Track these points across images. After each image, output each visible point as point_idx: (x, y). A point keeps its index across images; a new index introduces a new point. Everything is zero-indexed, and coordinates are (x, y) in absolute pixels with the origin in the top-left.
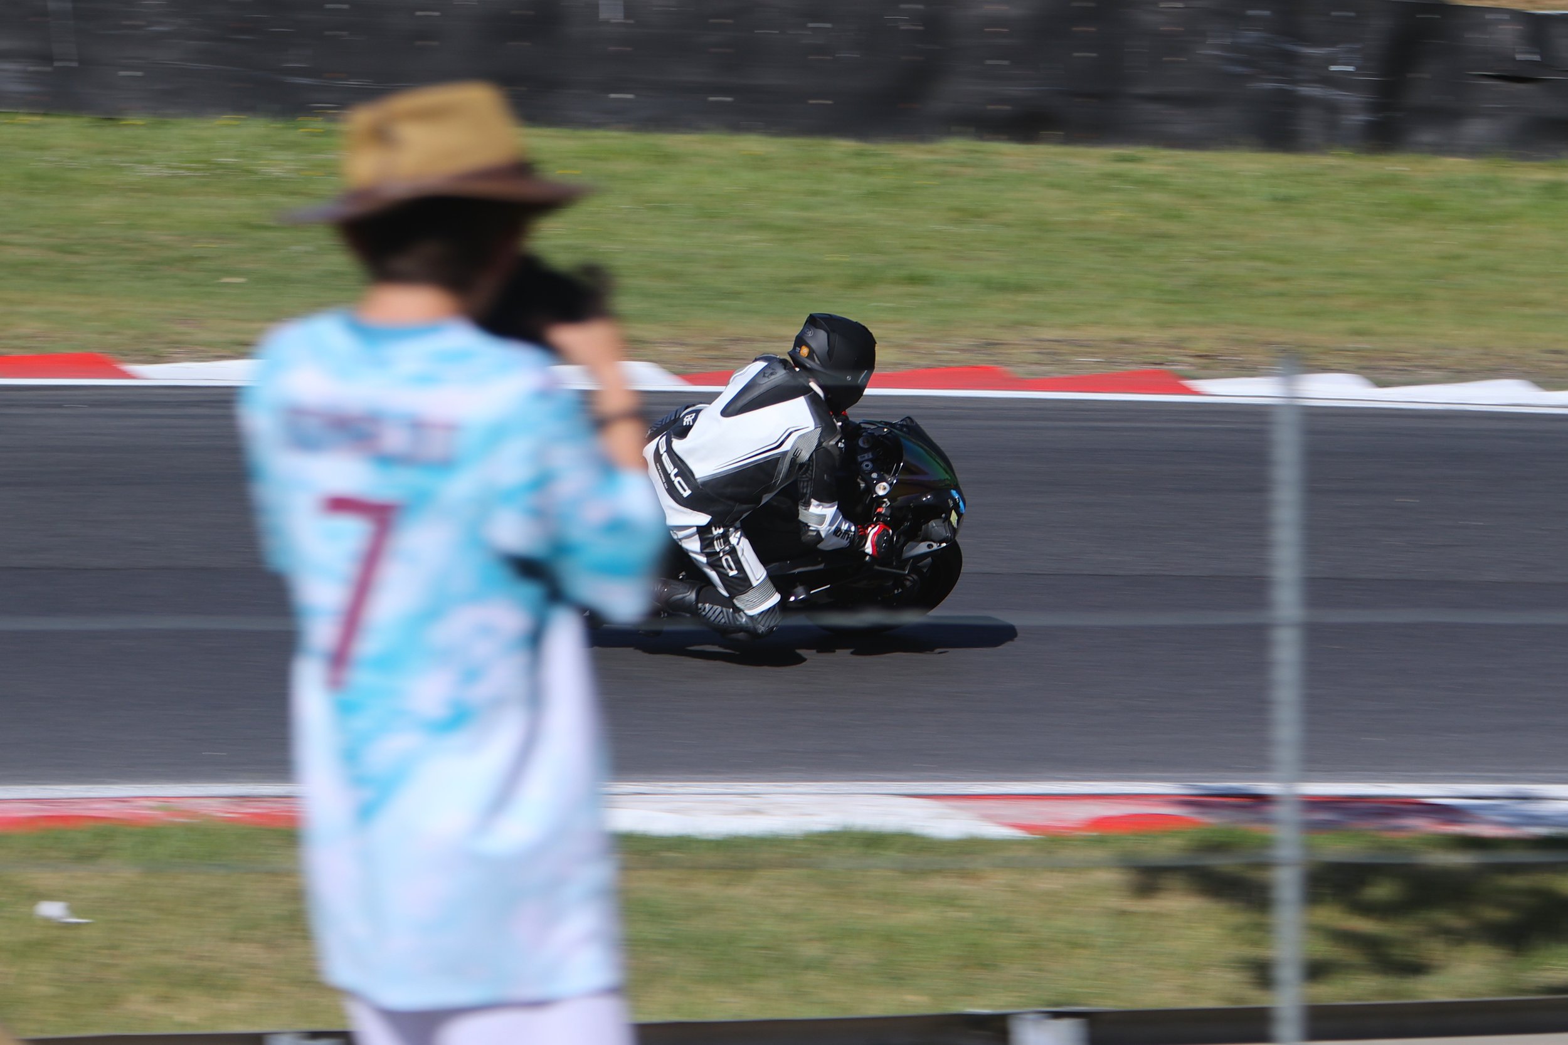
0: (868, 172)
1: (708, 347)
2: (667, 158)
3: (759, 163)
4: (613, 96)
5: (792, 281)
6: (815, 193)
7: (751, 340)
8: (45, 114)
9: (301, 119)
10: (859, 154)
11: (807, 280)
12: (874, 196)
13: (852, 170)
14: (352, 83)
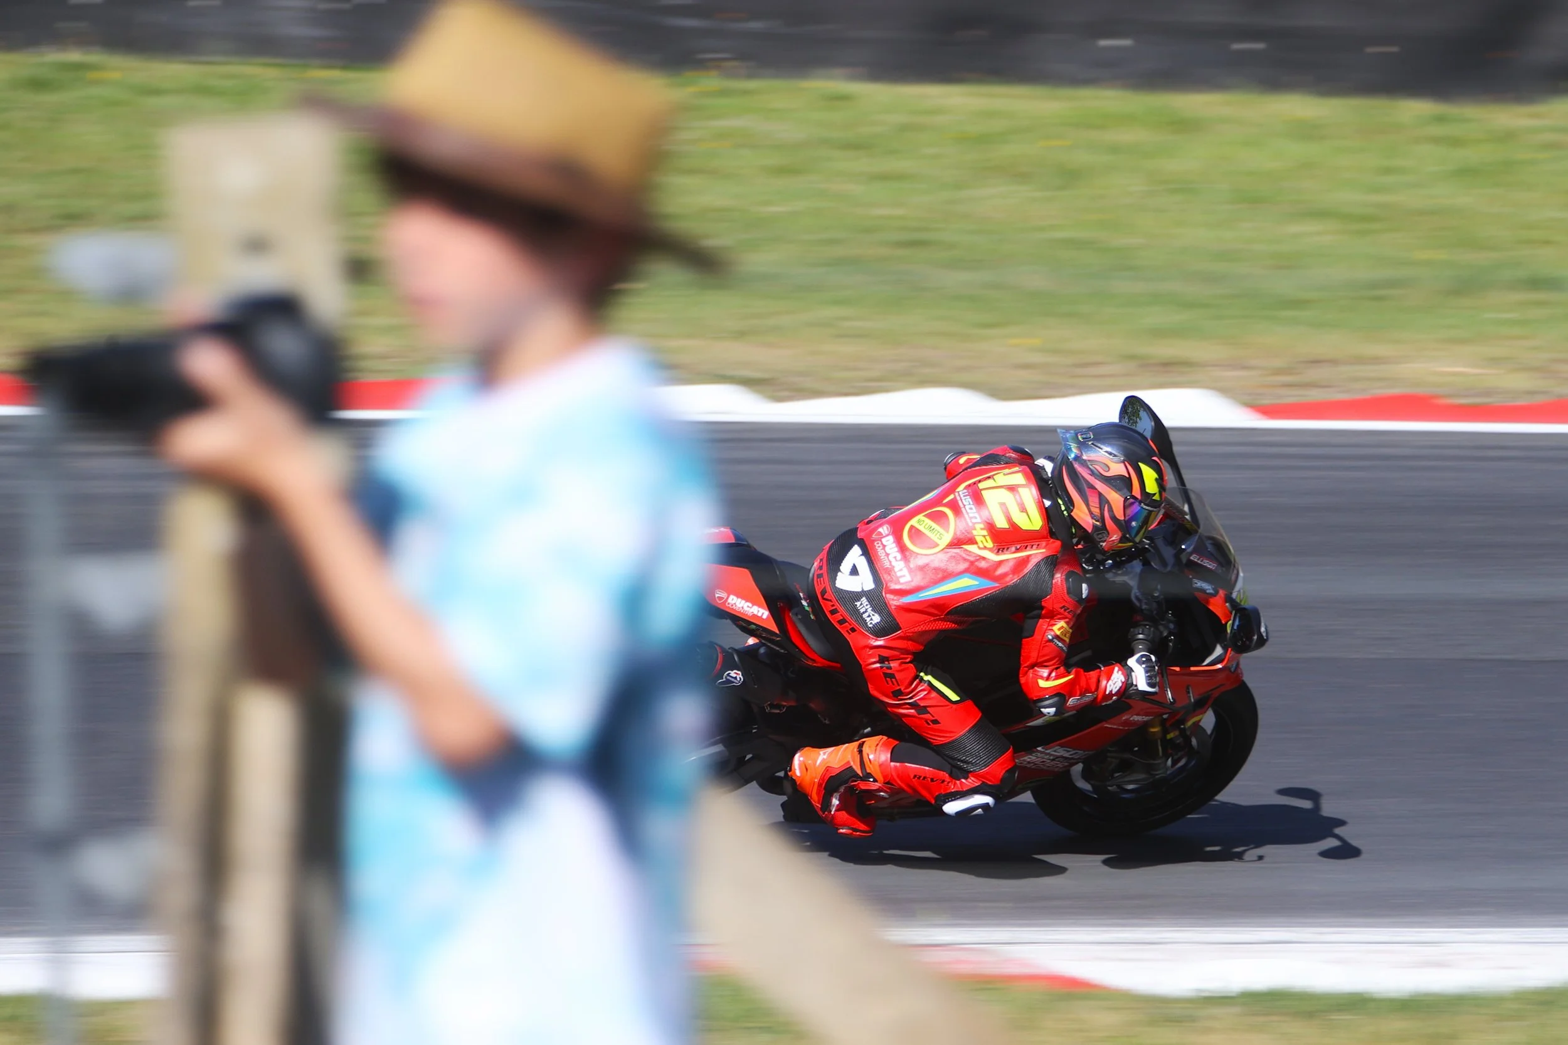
0: (1455, 142)
1: (1279, 372)
2: (1185, 126)
3: (1307, 131)
4: (1104, 43)
5: (1374, 285)
6: (1388, 171)
7: (1334, 362)
8: (344, 68)
9: (690, 75)
10: (1441, 119)
11: (1392, 284)
12: (1466, 173)
13: (1436, 140)
14: (755, 25)
